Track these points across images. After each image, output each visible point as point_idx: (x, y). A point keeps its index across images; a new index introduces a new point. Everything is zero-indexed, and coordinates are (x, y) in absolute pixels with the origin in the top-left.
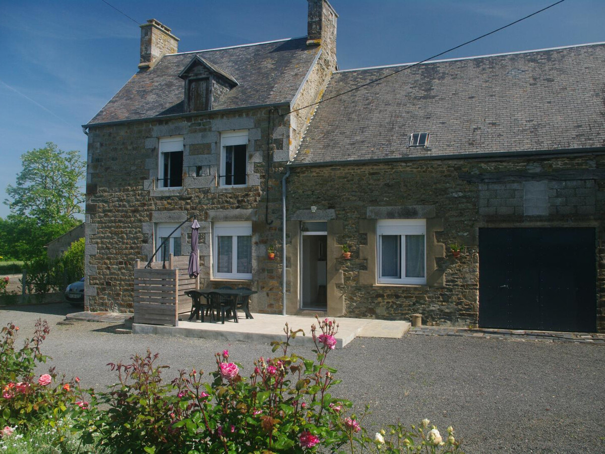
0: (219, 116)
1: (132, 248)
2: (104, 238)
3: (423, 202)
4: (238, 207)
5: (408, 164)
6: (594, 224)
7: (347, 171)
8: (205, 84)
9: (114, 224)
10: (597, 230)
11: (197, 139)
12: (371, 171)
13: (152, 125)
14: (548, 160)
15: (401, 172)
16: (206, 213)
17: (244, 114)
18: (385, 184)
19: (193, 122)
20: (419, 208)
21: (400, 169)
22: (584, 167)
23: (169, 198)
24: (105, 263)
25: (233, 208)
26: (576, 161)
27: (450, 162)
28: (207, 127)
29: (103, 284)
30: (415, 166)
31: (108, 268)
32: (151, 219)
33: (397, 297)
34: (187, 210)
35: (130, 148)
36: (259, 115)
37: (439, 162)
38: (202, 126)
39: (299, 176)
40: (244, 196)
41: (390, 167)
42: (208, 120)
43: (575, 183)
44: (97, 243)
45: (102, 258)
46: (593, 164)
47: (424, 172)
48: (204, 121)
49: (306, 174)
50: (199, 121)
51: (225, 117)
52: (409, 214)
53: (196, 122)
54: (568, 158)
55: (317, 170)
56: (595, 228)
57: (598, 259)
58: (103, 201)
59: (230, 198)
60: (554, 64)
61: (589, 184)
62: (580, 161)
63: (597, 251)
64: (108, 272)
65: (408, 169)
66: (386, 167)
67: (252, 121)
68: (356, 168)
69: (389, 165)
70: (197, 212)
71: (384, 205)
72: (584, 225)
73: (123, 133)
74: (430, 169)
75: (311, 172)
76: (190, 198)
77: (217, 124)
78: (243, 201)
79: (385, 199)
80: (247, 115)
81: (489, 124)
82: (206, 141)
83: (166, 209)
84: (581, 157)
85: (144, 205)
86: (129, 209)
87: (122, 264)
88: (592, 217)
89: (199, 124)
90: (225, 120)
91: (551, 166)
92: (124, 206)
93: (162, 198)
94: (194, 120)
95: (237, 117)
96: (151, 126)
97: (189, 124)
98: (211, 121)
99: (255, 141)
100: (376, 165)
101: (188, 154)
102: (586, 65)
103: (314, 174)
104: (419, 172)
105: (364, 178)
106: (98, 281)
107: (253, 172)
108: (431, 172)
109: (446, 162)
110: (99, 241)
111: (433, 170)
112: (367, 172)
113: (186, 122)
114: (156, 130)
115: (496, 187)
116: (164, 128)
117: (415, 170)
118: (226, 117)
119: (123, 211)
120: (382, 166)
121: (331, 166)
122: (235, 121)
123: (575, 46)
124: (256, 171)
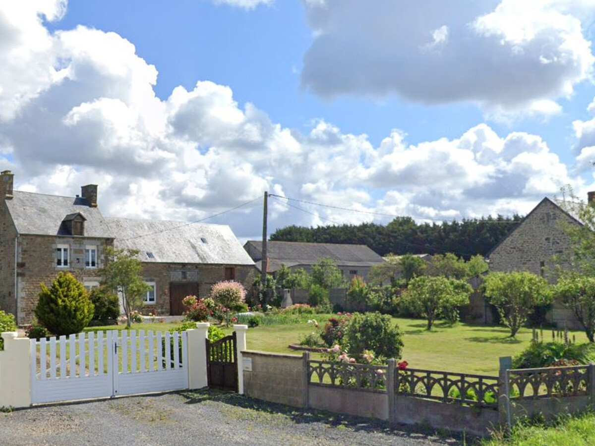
0: (87, 239)
2: (30, 289)
3: (156, 276)
4: (95, 276)
5: (152, 264)
9: (35, 282)
11: (77, 247)
13: (55, 238)
14: (187, 265)
16: (82, 278)
20: (155, 278)
21: (150, 265)
24: (31, 301)
25: (93, 277)
27: (163, 264)
28: (82, 242)
29: (29, 311)
30: (154, 265)
31: (32, 303)
33: (149, 308)
35: (43, 247)
36: (101, 241)
41: (147, 264)
42: (82, 240)
43: (193, 272)
44: (26, 291)
45: (28, 299)
47: (156, 267)
51: (89, 239)
52: (152, 280)
54: (191, 265)
64: (32, 305)
70: (78, 278)
73: (39, 239)
77: (85, 241)
80: (98, 240)
81: (166, 251)
82: (81, 248)
84: (194, 265)
85: (52, 274)
89: (78, 241)
90: (89, 241)
91: (188, 267)
97: (73, 240)
101: (73, 253)
104: (154, 267)
106: (26, 310)
108: (158, 267)
110: (26, 290)
114: (57, 240)
115: (175, 272)
116: (61, 240)
119: (40, 276)
122: (93, 241)
124: (102, 263)
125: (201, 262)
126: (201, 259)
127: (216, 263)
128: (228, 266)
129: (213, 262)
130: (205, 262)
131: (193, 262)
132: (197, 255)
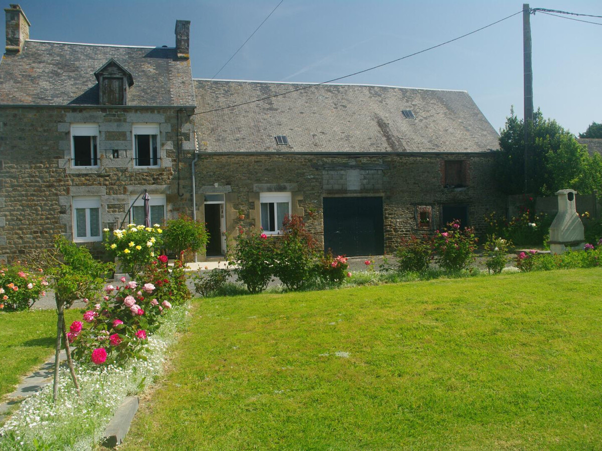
0: (133, 111)
1: (48, 218)
2: (14, 210)
3: (290, 181)
4: (153, 184)
5: (280, 156)
6: (382, 195)
7: (239, 159)
8: (118, 83)
9: (25, 198)
10: (384, 198)
11: (113, 127)
12: (256, 160)
13: (65, 112)
14: (359, 157)
15: (276, 161)
16: (125, 188)
17: (156, 111)
18: (266, 169)
19: (108, 113)
20: (287, 185)
21: (275, 159)
22: (377, 162)
23: (86, 175)
24: (17, 234)
25: (149, 184)
26: (373, 159)
27: (306, 156)
28: (122, 118)
29: (15, 253)
30: (285, 158)
31: (21, 238)
32: (68, 193)
34: (106, 185)
35: (39, 129)
36: (168, 113)
37: (300, 156)
38: (117, 117)
39: (203, 161)
40: (158, 175)
41: (269, 157)
42: (122, 113)
43: (373, 171)
44: (6, 216)
45: (13, 229)
46: (381, 161)
47: (290, 162)
48: (119, 113)
49: (209, 160)
50: (114, 113)
51: (138, 112)
52: (281, 189)
53: (111, 113)
54: (369, 157)
55: (218, 157)
56: (382, 197)
57: (384, 214)
58: (10, 177)
59: (146, 176)
60: (343, 96)
61: (380, 172)
62: (375, 159)
63: (384, 209)
64: (21, 241)
65: (280, 159)
66: (266, 157)
67: (163, 117)
68: (245, 157)
69: (268, 156)
70: (116, 187)
71: (265, 183)
72: (377, 195)
73: (31, 115)
74: (294, 160)
75: (213, 158)
76: (108, 176)
77: (130, 116)
78: (158, 178)
79: (266, 179)
80: (159, 112)
81: (320, 132)
82: (121, 129)
83: (84, 184)
84: (375, 157)
85: (60, 181)
86: (43, 185)
87: (38, 233)
88: (381, 191)
89: (114, 115)
90: (139, 114)
91: (361, 161)
92: (37, 181)
93: (79, 175)
94: (109, 111)
95: (150, 113)
96: (63, 112)
97: (104, 114)
98: (126, 113)
99: (167, 133)
100: (259, 156)
101: (104, 139)
102: (361, 99)
103: (215, 160)
104: (287, 162)
105: (251, 164)
106: (8, 251)
107: (165, 157)
108: (295, 162)
109: (303, 156)
110: (7, 213)
111: (296, 161)
112: (253, 160)
113: (101, 112)
114: (69, 116)
115: (332, 172)
116: (78, 115)
117: (285, 160)
118: (140, 112)
119: (35, 186)
120: (263, 157)
121: (228, 155)
122: (148, 115)
123: (351, 84)
124: (168, 156)
125: (389, 150)
126: (392, 144)
127: (423, 151)
128: (450, 158)
129: (416, 150)
130: (400, 150)
131: (372, 150)
132: (384, 139)
